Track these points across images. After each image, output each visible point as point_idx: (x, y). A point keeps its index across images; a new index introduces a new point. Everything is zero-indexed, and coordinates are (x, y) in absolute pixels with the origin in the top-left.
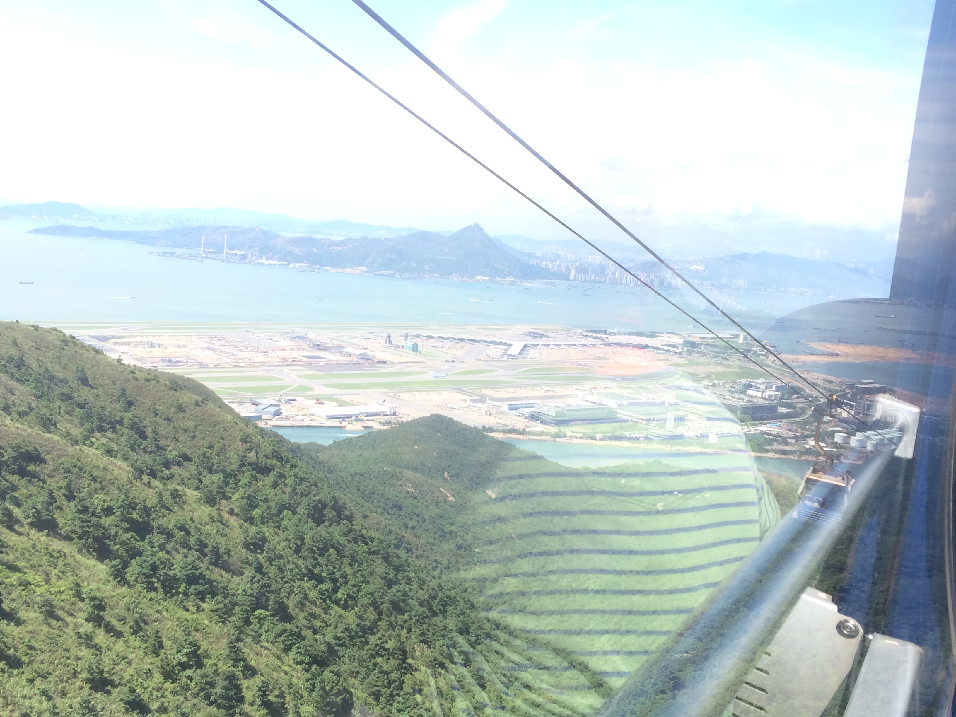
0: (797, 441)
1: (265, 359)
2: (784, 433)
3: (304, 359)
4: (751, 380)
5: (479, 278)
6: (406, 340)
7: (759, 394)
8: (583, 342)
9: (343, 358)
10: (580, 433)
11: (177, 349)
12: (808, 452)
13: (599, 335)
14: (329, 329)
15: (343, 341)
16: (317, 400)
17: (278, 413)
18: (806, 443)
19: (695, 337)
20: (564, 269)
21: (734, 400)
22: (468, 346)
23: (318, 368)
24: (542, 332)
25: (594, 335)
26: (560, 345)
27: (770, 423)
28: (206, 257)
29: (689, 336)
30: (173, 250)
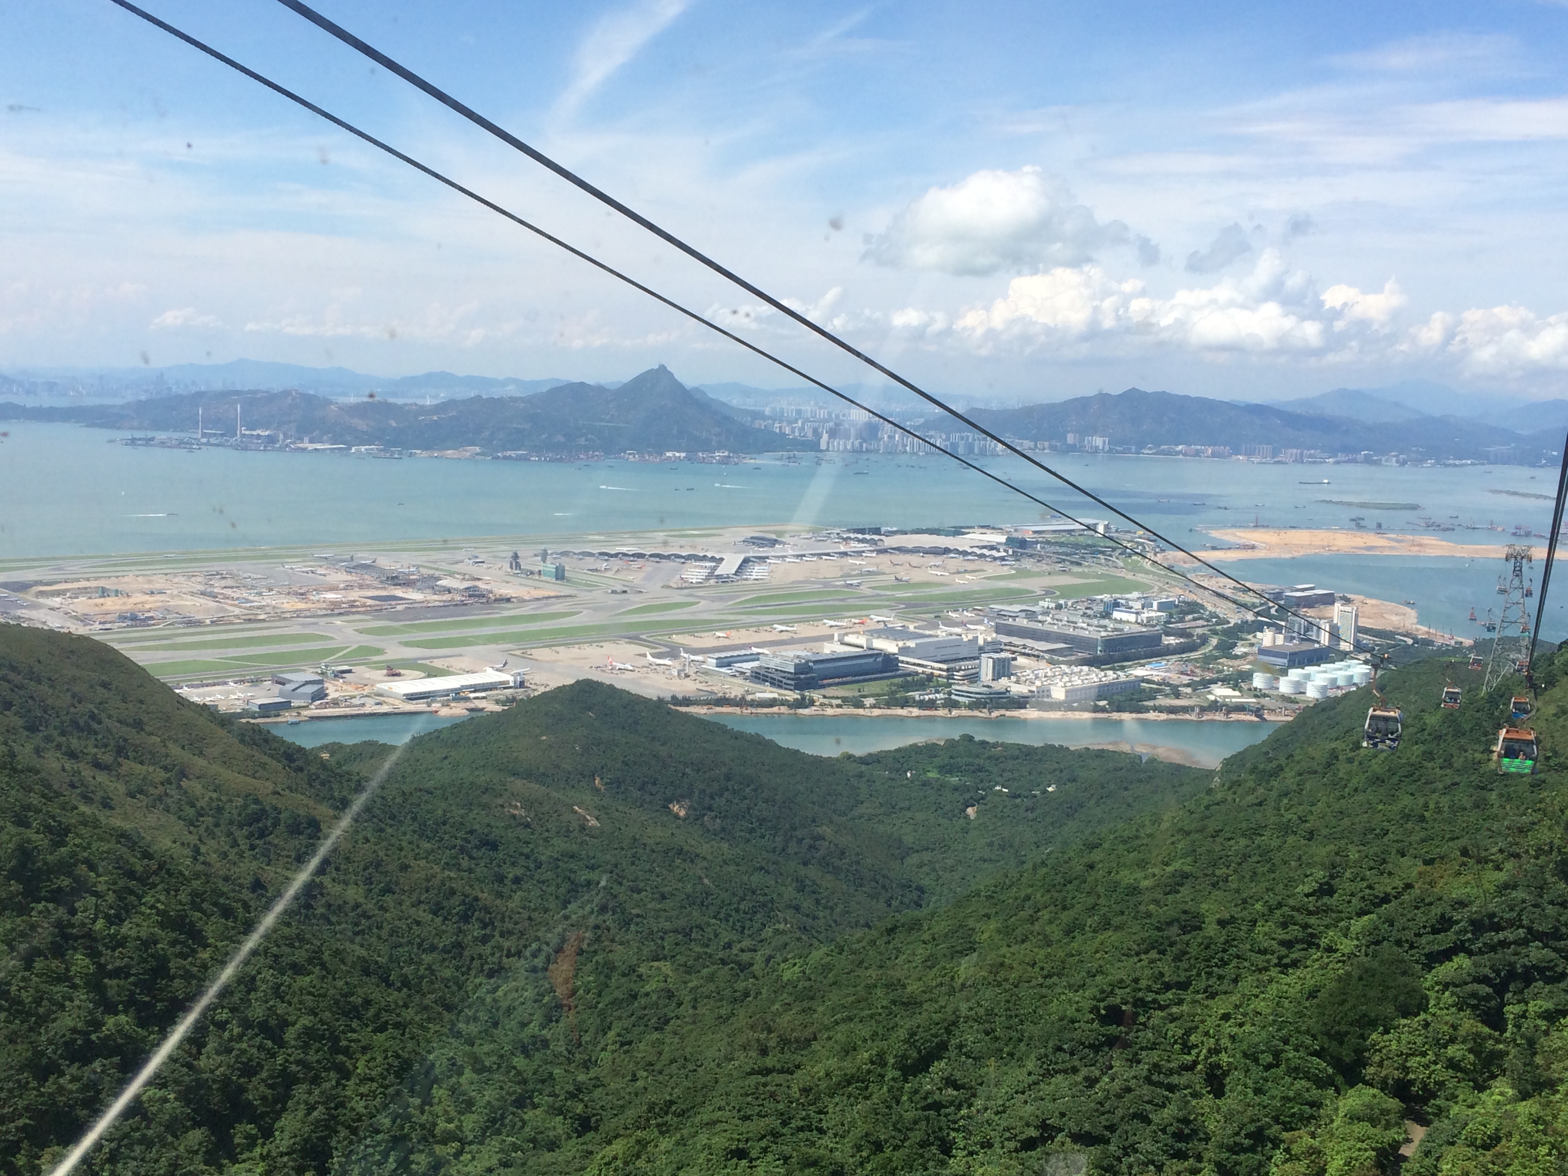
0: (1194, 690)
1: (301, 606)
2: (1175, 678)
3: (370, 602)
4: (1118, 596)
5: (669, 454)
6: (544, 561)
7: (1132, 618)
8: (843, 548)
9: (436, 597)
10: (837, 698)
11: (147, 597)
12: (1215, 706)
13: (868, 537)
14: (416, 550)
15: (437, 569)
16: (389, 668)
17: (320, 695)
18: (1210, 693)
19: (1027, 531)
20: (810, 434)
21: (1090, 628)
22: (650, 566)
23: (395, 616)
24: (774, 537)
25: (860, 536)
26: (804, 556)
27: (1150, 663)
28: (208, 444)
29: (1016, 530)
30: (150, 434)
